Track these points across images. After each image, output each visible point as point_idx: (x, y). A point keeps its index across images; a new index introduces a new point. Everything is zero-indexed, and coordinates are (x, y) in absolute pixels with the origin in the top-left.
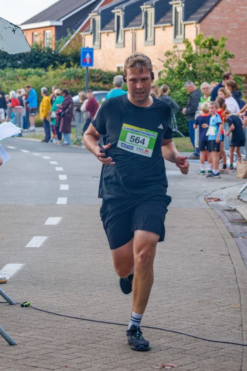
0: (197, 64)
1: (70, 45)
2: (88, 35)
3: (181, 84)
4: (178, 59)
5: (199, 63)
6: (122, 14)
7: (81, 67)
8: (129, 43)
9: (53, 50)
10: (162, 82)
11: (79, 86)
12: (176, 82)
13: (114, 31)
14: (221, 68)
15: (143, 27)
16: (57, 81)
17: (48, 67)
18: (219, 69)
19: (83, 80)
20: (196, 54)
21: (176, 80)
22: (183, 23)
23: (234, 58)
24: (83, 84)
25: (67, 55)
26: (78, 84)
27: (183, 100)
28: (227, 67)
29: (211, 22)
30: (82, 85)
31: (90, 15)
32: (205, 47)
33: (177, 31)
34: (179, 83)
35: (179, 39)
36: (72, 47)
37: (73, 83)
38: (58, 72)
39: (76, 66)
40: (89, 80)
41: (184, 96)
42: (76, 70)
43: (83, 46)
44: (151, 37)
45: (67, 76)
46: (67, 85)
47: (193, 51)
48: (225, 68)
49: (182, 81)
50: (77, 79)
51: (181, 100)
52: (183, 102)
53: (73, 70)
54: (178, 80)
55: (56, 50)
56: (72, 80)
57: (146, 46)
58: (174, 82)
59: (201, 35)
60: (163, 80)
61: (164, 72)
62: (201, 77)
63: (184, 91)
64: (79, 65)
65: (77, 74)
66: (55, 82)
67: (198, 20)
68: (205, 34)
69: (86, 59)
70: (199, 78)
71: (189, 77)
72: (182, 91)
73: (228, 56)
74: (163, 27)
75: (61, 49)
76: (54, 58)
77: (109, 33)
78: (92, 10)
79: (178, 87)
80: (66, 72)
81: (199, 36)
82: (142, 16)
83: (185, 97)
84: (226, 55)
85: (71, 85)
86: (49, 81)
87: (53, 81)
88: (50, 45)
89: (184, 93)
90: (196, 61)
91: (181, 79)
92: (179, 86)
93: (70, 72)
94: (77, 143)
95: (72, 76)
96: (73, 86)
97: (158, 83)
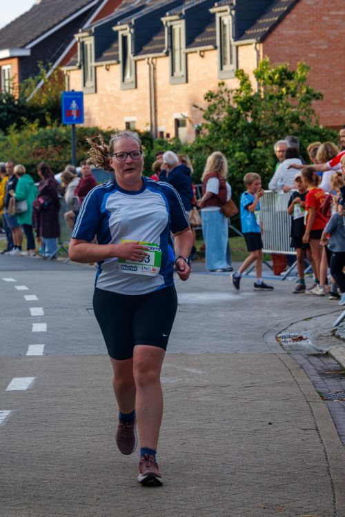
0: (259, 113)
1: (45, 89)
2: (73, 70)
3: (233, 148)
4: (227, 104)
5: (263, 109)
6: (130, 32)
7: (65, 125)
8: (144, 81)
9: (17, 98)
10: (200, 144)
11: (62, 157)
12: (225, 143)
13: (118, 62)
14: (301, 117)
15: (167, 54)
16: (25, 150)
17: (8, 126)
18: (298, 118)
19: (68, 146)
20: (258, 95)
21: (225, 141)
22: (234, 43)
23: (322, 99)
24: (69, 154)
25: (39, 104)
26: (60, 154)
27: (238, 173)
28: (312, 116)
29: (282, 40)
30: (68, 156)
31: (77, 37)
32: (273, 83)
33: (225, 59)
34: (231, 146)
35: (228, 72)
36: (47, 92)
37: (52, 152)
38: (25, 135)
39: (56, 122)
40: (78, 146)
41: (240, 167)
42: (56, 131)
43: (67, 90)
44: (181, 69)
45: (41, 140)
46: (42, 156)
47: (252, 90)
48: (308, 117)
49: (235, 142)
50: (59, 146)
51: (235, 174)
52: (238, 176)
53: (51, 130)
54: (228, 140)
55: (21, 99)
56: (50, 148)
57: (173, 84)
58: (222, 144)
59: (267, 63)
60: (203, 141)
61: (203, 128)
62: (268, 134)
63: (239, 159)
64: (60, 121)
65: (57, 137)
66: (22, 152)
67: (259, 38)
68: (272, 61)
69: (70, 111)
70: (264, 136)
71: (247, 134)
72: (237, 158)
73: (312, 96)
74: (200, 52)
75: (29, 95)
76: (17, 111)
77: (109, 65)
78: (81, 27)
79: (228, 152)
80: (39, 135)
81: (263, 65)
82: (164, 35)
83: (242, 169)
84: (308, 95)
85: (48, 156)
86: (11, 150)
87: (17, 151)
88: (11, 90)
89: (240, 162)
90: (257, 108)
91: (233, 139)
92: (231, 150)
93: (46, 134)
94: (61, 253)
95: (50, 142)
96: (52, 157)
97: (195, 147)
